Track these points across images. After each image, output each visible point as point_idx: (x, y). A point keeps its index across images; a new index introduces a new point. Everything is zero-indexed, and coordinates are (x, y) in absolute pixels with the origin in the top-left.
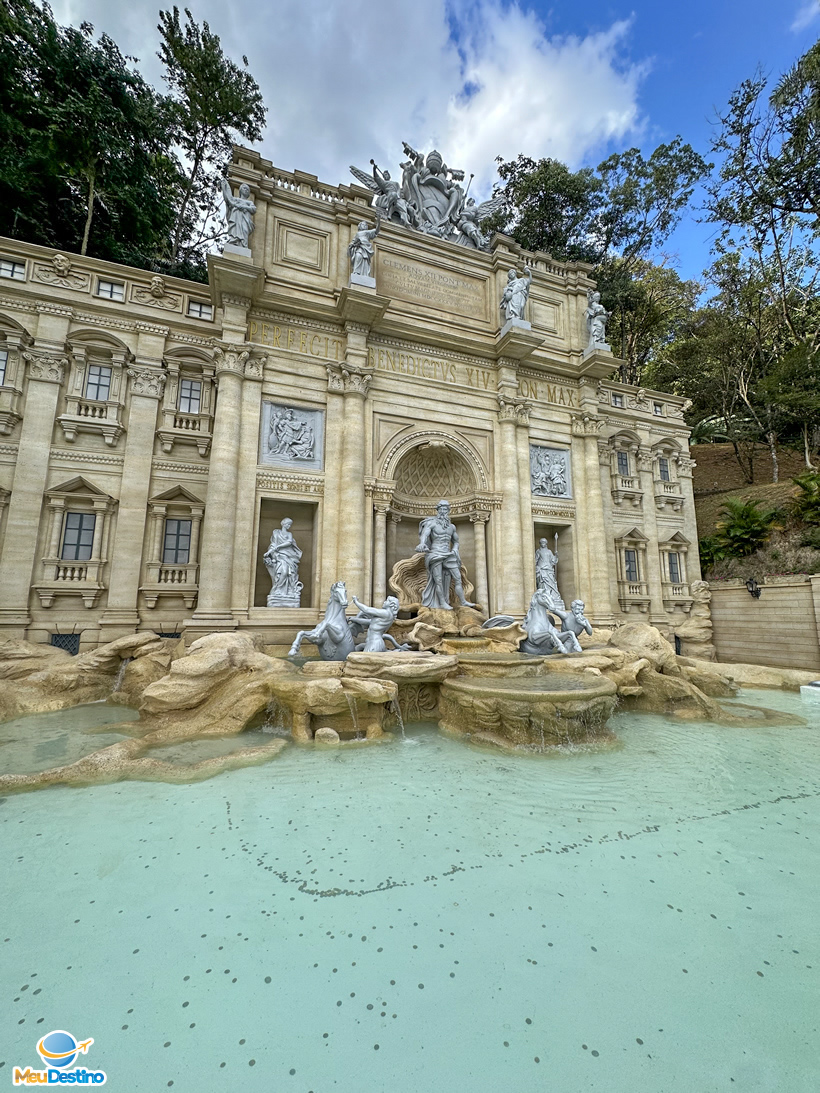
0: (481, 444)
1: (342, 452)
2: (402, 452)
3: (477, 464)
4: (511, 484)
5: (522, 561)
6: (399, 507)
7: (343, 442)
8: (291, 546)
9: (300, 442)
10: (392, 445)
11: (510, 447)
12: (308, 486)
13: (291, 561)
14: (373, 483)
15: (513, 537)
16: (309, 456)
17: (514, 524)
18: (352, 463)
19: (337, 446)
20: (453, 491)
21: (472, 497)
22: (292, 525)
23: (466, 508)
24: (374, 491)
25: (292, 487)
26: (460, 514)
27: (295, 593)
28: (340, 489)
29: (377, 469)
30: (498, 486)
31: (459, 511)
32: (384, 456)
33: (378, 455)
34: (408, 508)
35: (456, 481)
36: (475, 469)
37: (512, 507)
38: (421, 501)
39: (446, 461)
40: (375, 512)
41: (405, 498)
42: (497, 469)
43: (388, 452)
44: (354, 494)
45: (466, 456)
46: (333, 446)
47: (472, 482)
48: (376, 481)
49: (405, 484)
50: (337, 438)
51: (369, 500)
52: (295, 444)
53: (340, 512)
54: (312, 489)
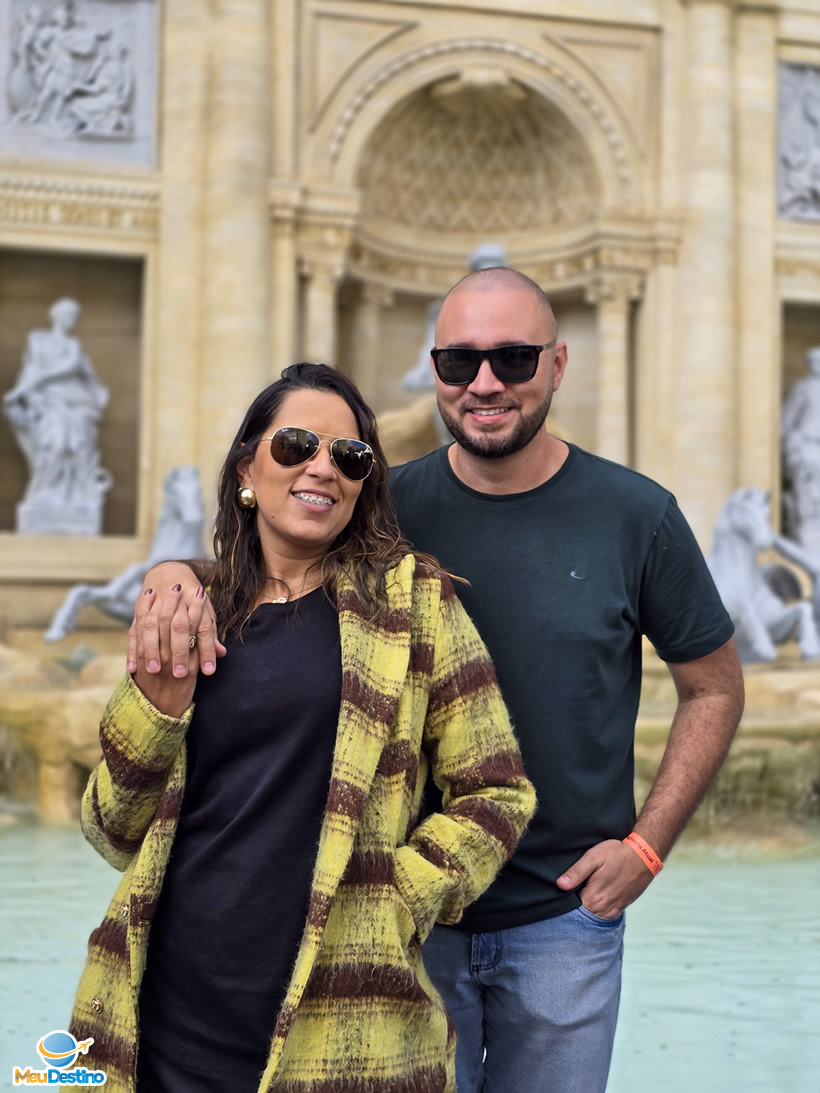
0: (621, 70)
1: (209, 112)
2: (381, 105)
3: (607, 131)
4: (709, 190)
5: (735, 418)
6: (383, 264)
7: (211, 84)
8: (79, 375)
9: (93, 88)
10: (352, 87)
11: (710, 76)
12: (115, 212)
13: (81, 414)
14: (294, 198)
15: (707, 344)
16: (119, 127)
17: (711, 307)
18: (235, 143)
19: (195, 98)
20: (545, 214)
21: (586, 231)
22: (80, 318)
23: (576, 262)
24: (300, 222)
25: (74, 215)
26: (561, 281)
27: (91, 496)
28: (203, 219)
29: (307, 156)
30: (670, 198)
31: (561, 270)
32: (330, 119)
33: (312, 117)
34: (412, 266)
35: (552, 182)
36: (597, 145)
37: (706, 258)
38: (452, 246)
39: (522, 125)
40: (303, 281)
41: (401, 238)
42: (670, 143)
43: (341, 109)
44: (240, 230)
45: (572, 109)
46: (183, 99)
47: (592, 185)
48: (305, 193)
49: (405, 198)
50: (195, 76)
51: (285, 248)
52: (79, 93)
53: (203, 281)
54: (127, 219)
